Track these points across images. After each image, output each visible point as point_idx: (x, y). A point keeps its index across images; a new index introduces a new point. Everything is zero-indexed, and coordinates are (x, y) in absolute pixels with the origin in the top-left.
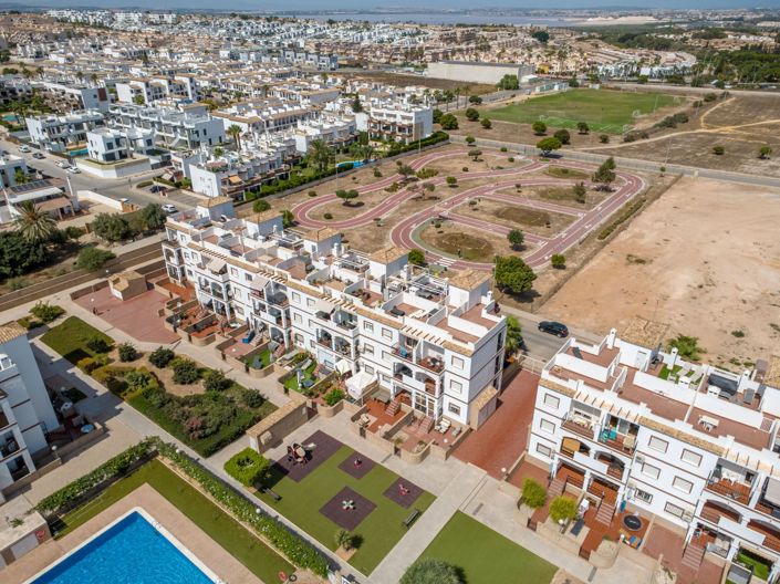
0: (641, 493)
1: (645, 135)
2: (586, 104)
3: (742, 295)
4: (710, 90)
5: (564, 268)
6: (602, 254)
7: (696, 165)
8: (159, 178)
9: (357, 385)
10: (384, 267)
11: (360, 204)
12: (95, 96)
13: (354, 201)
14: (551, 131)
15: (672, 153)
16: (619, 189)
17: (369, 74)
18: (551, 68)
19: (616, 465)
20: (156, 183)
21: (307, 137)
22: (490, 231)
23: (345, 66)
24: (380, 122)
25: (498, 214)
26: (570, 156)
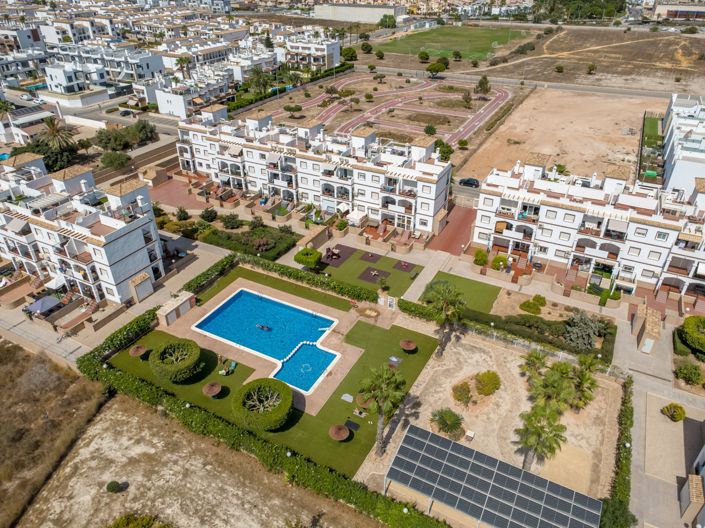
0: (541, 248)
1: (505, 60)
2: (455, 39)
3: (585, 158)
4: (546, 25)
5: (466, 149)
6: (490, 140)
7: (544, 81)
8: (124, 104)
9: (355, 217)
10: (363, 140)
11: (302, 117)
12: (29, 37)
13: (297, 114)
14: (433, 59)
15: (527, 73)
16: (493, 98)
17: (262, 17)
18: (419, 9)
19: (528, 234)
20: (122, 109)
21: (242, 67)
22: (408, 130)
23: (237, 9)
24: (297, 54)
25: (409, 118)
26: (452, 77)
